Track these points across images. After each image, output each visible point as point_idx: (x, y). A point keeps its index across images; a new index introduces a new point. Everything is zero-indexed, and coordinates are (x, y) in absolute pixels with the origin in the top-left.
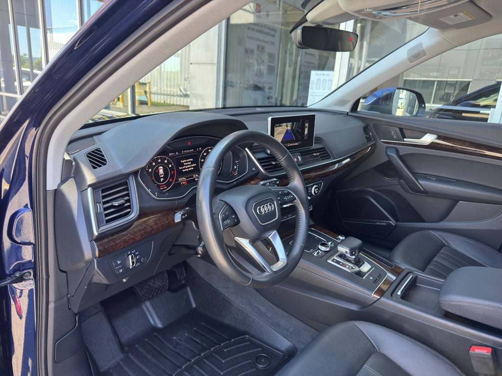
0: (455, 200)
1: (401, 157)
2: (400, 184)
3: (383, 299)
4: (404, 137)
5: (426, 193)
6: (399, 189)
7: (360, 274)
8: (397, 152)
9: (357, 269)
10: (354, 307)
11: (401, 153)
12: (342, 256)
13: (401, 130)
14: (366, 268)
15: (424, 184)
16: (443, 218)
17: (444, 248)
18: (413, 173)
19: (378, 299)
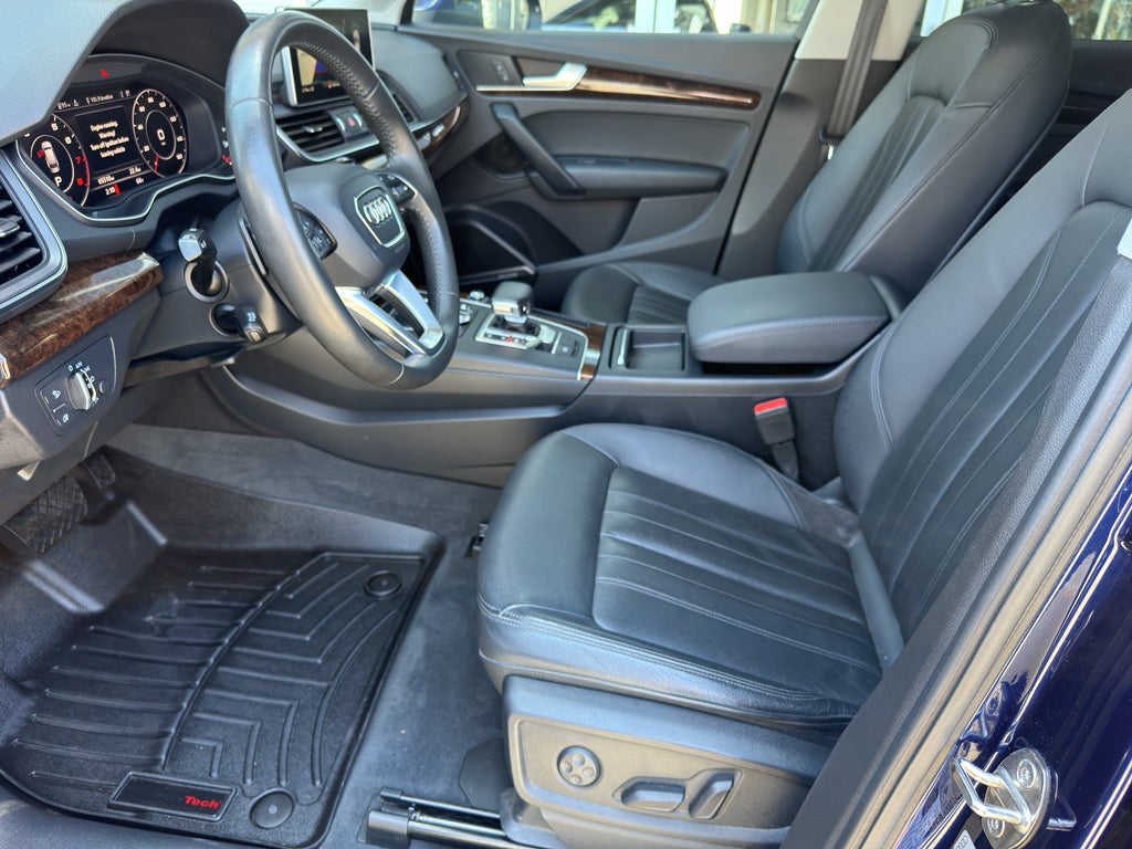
0: (630, 198)
1: (525, 122)
2: (532, 184)
3: (599, 378)
4: (522, 76)
5: (580, 194)
6: (529, 198)
7: (541, 347)
8: (515, 110)
9: (532, 340)
10: (549, 413)
11: (524, 113)
12: (501, 323)
13: (515, 59)
14: (546, 335)
15: (578, 173)
16: (616, 239)
17: (638, 289)
18: (555, 157)
19: (591, 380)
